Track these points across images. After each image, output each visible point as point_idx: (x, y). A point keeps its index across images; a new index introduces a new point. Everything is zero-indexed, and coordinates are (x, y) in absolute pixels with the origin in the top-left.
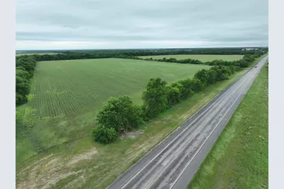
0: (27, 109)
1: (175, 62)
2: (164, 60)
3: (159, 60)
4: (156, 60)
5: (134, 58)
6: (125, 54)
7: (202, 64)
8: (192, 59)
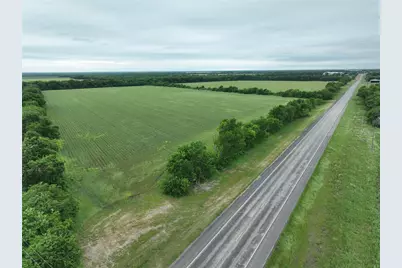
1: (237, 91)
2: (221, 89)
3: (214, 90)
4: (209, 89)
5: (179, 86)
6: (165, 80)
7: (272, 94)
8: (259, 88)
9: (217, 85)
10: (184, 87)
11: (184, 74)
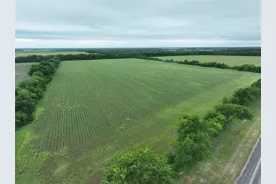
0: (28, 133)
1: (198, 65)
2: (186, 63)
3: (180, 63)
4: (176, 62)
5: (154, 59)
6: (145, 54)
7: (229, 68)
8: (217, 63)
9: (183, 58)
10: (158, 60)
11: (159, 49)
